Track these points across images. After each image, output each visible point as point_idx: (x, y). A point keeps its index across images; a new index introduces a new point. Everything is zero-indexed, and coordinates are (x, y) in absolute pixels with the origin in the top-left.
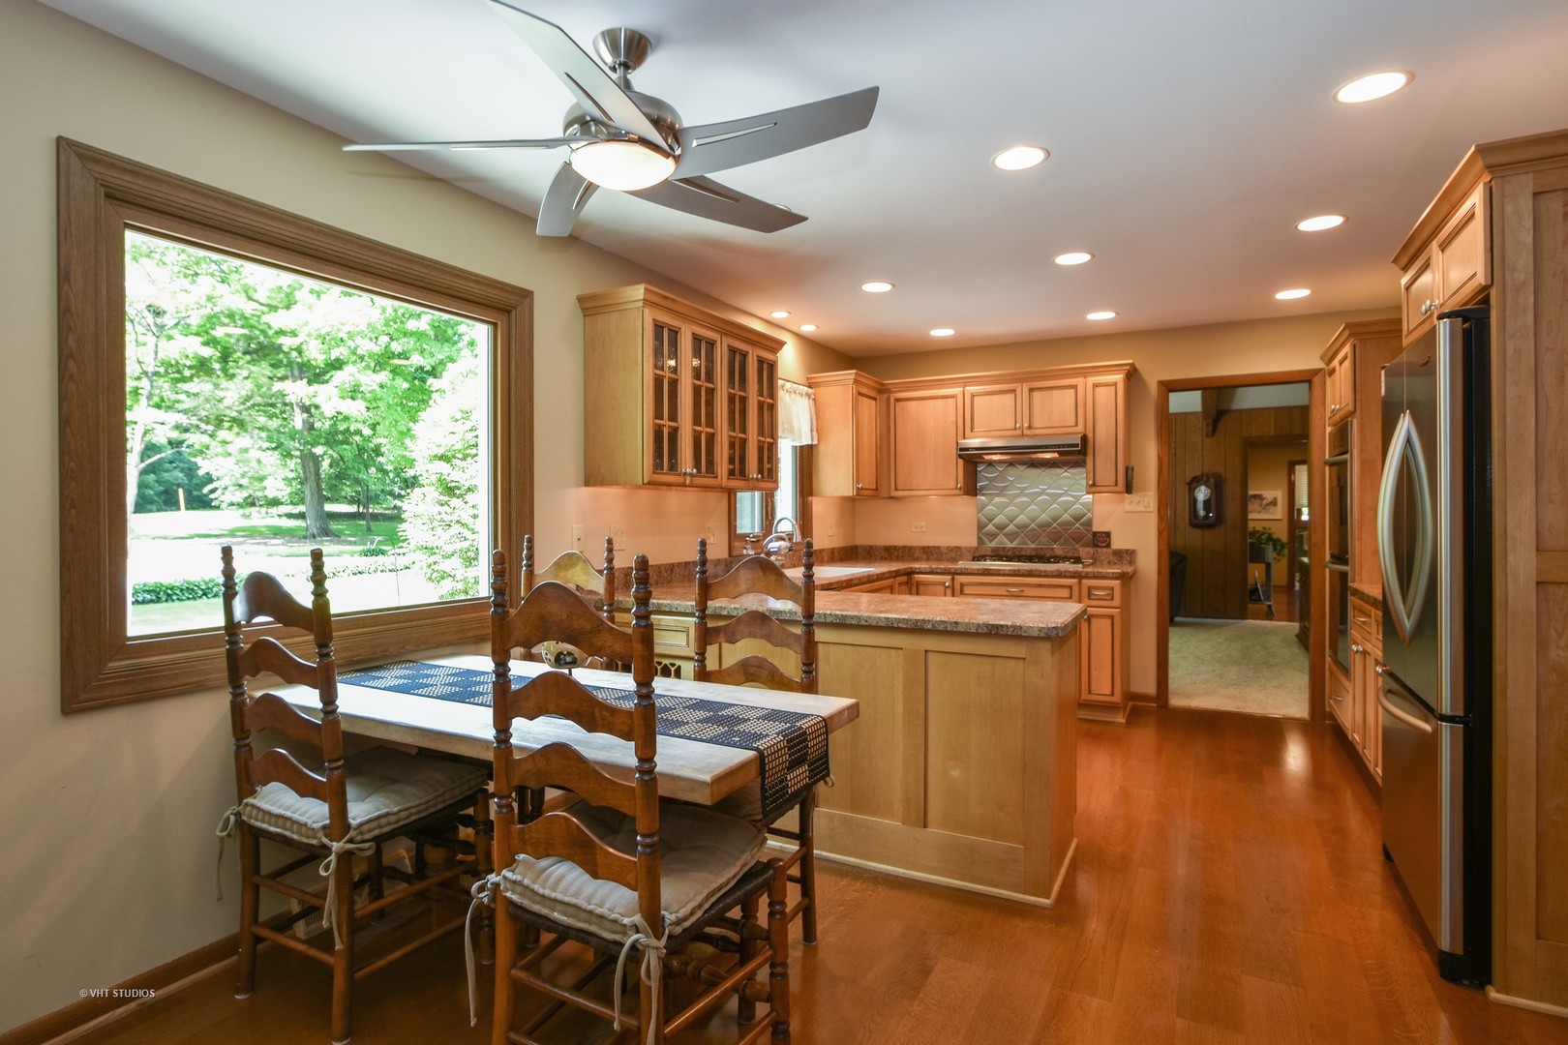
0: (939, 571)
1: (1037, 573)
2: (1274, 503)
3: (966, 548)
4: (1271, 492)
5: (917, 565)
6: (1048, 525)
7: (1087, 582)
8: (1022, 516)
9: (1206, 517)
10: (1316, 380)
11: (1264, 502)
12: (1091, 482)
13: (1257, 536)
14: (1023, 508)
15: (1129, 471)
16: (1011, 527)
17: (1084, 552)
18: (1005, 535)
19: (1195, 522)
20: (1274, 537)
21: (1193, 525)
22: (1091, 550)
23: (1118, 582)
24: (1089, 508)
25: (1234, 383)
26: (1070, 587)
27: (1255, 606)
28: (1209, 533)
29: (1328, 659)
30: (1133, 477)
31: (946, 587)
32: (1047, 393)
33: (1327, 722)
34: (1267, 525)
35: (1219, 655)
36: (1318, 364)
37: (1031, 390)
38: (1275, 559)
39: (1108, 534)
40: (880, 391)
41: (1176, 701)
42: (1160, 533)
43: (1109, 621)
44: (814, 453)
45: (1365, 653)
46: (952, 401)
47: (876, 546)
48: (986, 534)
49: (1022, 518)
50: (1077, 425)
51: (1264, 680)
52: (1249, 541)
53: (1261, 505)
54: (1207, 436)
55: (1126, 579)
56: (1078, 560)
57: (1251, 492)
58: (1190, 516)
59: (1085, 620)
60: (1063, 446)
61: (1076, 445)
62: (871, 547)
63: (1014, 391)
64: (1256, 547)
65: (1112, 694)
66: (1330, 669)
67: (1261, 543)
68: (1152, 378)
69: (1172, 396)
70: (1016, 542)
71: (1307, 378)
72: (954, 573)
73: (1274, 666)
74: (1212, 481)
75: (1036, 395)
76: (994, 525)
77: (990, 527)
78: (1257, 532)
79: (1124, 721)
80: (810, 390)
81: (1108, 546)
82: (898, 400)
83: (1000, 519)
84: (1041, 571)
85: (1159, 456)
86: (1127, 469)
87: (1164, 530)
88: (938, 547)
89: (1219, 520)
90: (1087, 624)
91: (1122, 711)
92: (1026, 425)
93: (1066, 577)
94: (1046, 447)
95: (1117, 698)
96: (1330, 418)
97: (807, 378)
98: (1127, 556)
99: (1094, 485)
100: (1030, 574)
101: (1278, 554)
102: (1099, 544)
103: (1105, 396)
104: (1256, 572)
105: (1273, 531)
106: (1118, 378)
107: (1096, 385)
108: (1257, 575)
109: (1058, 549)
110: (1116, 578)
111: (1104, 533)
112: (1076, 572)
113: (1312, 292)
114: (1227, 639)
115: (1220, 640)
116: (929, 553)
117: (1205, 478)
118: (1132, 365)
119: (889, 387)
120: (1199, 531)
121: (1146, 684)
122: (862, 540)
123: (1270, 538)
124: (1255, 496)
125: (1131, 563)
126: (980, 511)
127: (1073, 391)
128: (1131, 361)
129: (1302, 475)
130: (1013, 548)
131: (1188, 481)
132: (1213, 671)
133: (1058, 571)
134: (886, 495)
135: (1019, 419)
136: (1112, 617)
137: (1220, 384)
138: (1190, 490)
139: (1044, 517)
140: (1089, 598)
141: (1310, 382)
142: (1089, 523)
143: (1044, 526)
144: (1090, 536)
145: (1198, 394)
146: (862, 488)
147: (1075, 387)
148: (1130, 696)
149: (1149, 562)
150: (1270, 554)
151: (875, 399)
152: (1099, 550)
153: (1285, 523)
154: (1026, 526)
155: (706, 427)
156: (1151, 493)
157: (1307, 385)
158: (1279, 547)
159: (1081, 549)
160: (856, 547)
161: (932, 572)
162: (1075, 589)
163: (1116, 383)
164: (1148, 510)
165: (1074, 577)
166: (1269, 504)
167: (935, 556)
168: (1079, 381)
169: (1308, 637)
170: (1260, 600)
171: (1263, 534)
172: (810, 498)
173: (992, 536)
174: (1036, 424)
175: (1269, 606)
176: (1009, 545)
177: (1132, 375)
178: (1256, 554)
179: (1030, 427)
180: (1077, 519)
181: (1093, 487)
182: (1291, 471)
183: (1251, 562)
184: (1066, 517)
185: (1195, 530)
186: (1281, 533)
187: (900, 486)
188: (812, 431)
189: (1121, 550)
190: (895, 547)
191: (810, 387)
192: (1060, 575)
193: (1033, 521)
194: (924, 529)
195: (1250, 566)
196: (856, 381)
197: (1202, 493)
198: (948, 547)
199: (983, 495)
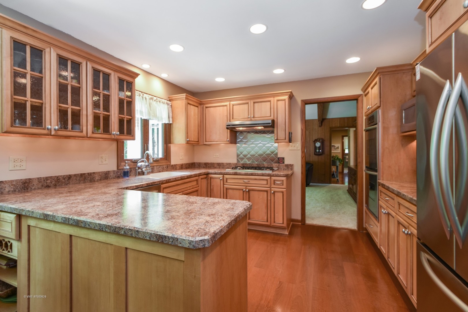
0: (218, 173)
1: (254, 174)
2: (338, 148)
3: (233, 163)
4: (337, 145)
5: (210, 171)
6: (262, 155)
7: (273, 178)
8: (253, 151)
9: (319, 152)
10: (360, 99)
11: (335, 148)
12: (276, 138)
13: (334, 158)
14: (253, 148)
15: (290, 134)
16: (249, 156)
17: (275, 166)
18: (247, 158)
19: (316, 154)
20: (339, 158)
21: (315, 154)
22: (277, 164)
23: (285, 178)
24: (277, 148)
25: (329, 100)
26: (267, 180)
27: (334, 179)
28: (320, 157)
29: (365, 208)
30: (292, 136)
31: (221, 180)
32: (260, 104)
33: (364, 232)
34: (337, 154)
35: (323, 198)
36: (360, 92)
37: (254, 103)
38: (339, 165)
39: (283, 158)
40: (200, 104)
41: (308, 222)
42: (302, 158)
43: (282, 194)
44: (171, 127)
45: (389, 214)
46: (225, 107)
47: (201, 163)
48: (240, 158)
49: (253, 153)
50: (271, 116)
51: (339, 210)
52: (332, 159)
53: (334, 148)
54: (319, 127)
55: (289, 177)
56: (271, 169)
57: (332, 145)
58: (314, 151)
59: (273, 193)
60: (265, 124)
61: (270, 123)
62: (200, 163)
63: (248, 103)
64: (333, 161)
65: (283, 223)
66: (366, 212)
67: (335, 160)
68: (299, 97)
69: (307, 106)
70: (250, 161)
71: (355, 99)
72: (224, 174)
73: (342, 203)
74: (321, 140)
75: (256, 104)
76: (243, 155)
77: (241, 156)
78: (334, 156)
79: (288, 233)
80: (169, 102)
81: (284, 163)
82: (207, 107)
83: (245, 153)
84: (256, 173)
85: (302, 129)
86: (289, 133)
87: (303, 157)
88: (223, 163)
89: (323, 153)
90: (273, 195)
91: (287, 230)
92: (252, 116)
93: (265, 176)
94: (258, 124)
95: (285, 225)
96: (365, 113)
97: (169, 97)
98: (290, 167)
99: (277, 139)
100: (252, 175)
101: (340, 163)
102: (280, 162)
103: (281, 104)
104: (334, 169)
105: (338, 156)
106: (286, 97)
107: (278, 101)
108: (334, 170)
109: (265, 164)
110: (284, 177)
111: (282, 158)
112: (269, 174)
113: (361, 59)
114: (326, 192)
115: (323, 192)
116: (220, 165)
117: (319, 140)
118: (291, 92)
119: (204, 102)
120: (317, 156)
121: (297, 215)
122: (196, 160)
123: (338, 158)
124: (333, 146)
125: (292, 169)
126: (237, 150)
127: (269, 103)
128: (291, 91)
129: (346, 140)
130: (249, 163)
131: (314, 140)
132: (322, 206)
133: (262, 173)
134: (202, 144)
135: (250, 114)
136: (283, 192)
137: (324, 101)
138: (314, 143)
139: (261, 152)
140: (274, 184)
141: (357, 100)
142: (277, 154)
143: (260, 155)
144: (277, 159)
145: (316, 105)
146: (189, 141)
147: (270, 101)
148: (290, 220)
149: (298, 169)
150: (338, 163)
151: (197, 107)
152: (280, 164)
153: (341, 154)
154: (254, 155)
155: (72, 105)
156: (299, 143)
157: (355, 101)
158: (340, 161)
159: (273, 164)
160: (194, 163)
161: (215, 174)
162: (269, 181)
163: (285, 100)
164: (298, 149)
165: (268, 176)
166: (336, 148)
167: (222, 166)
168: (271, 99)
169: (356, 197)
170: (335, 177)
171: (336, 157)
172: (169, 145)
173: (242, 159)
174: (256, 116)
175: (338, 179)
176: (248, 162)
177: (291, 97)
178: (334, 163)
179: (254, 117)
180: (272, 153)
181: (277, 140)
182: (343, 139)
183: (333, 165)
184: (268, 152)
185: (316, 156)
186: (340, 157)
187: (207, 140)
188: (169, 118)
189: (288, 164)
190: (208, 163)
191: (170, 101)
192: (263, 175)
193: (264, 153)
194: (218, 157)
195: (332, 167)
196: (186, 98)
197: (318, 144)
198: (226, 163)
199: (238, 144)
